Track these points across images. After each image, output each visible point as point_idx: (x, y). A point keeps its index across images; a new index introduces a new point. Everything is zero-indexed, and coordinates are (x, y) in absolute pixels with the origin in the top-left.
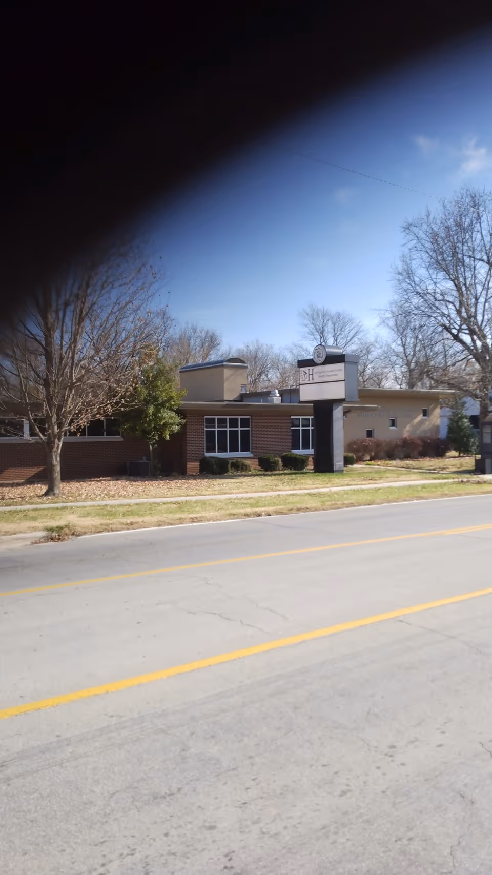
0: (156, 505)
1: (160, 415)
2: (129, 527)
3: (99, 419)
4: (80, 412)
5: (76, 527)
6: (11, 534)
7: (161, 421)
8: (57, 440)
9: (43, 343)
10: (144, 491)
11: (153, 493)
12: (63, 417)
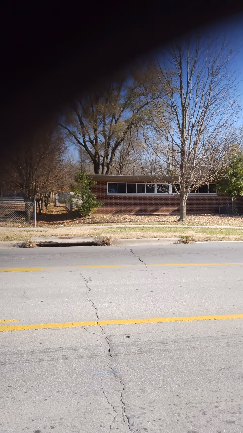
0: (236, 230)
1: (239, 183)
2: (221, 240)
3: (206, 184)
4: (197, 181)
5: (195, 237)
6: (164, 238)
7: (239, 185)
8: (185, 195)
9: (181, 147)
10: (228, 222)
11: (233, 223)
12: (189, 183)
